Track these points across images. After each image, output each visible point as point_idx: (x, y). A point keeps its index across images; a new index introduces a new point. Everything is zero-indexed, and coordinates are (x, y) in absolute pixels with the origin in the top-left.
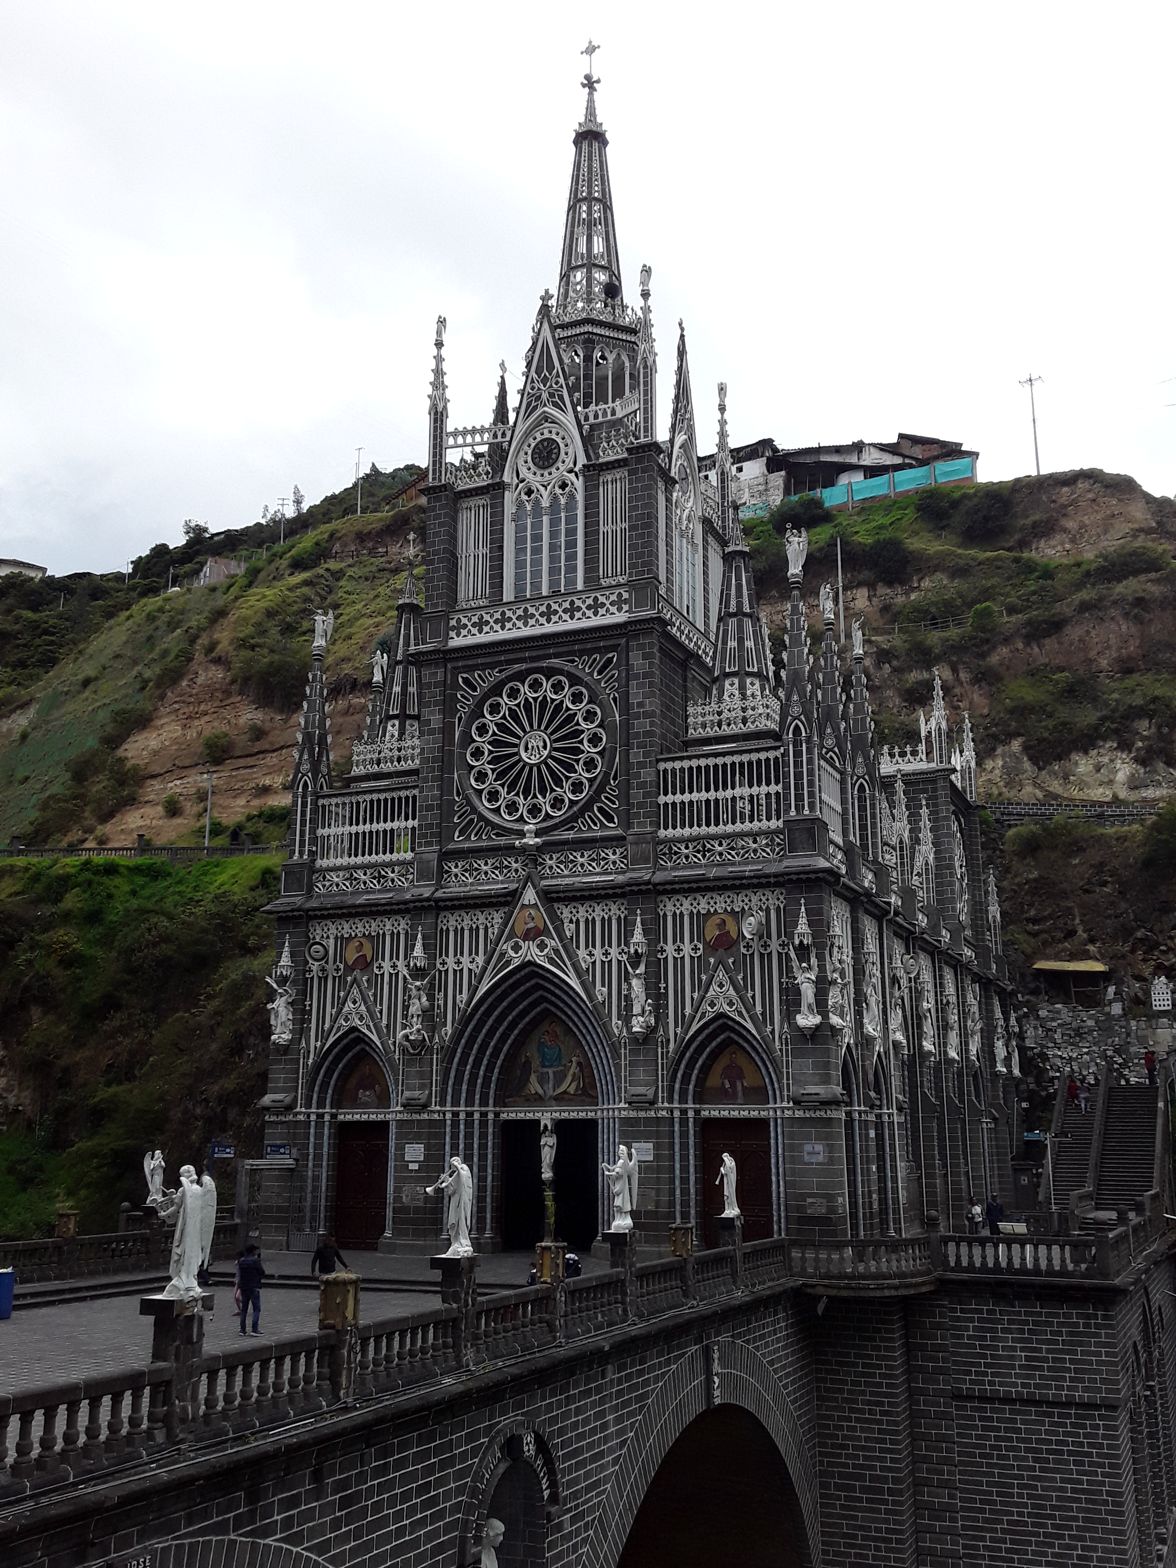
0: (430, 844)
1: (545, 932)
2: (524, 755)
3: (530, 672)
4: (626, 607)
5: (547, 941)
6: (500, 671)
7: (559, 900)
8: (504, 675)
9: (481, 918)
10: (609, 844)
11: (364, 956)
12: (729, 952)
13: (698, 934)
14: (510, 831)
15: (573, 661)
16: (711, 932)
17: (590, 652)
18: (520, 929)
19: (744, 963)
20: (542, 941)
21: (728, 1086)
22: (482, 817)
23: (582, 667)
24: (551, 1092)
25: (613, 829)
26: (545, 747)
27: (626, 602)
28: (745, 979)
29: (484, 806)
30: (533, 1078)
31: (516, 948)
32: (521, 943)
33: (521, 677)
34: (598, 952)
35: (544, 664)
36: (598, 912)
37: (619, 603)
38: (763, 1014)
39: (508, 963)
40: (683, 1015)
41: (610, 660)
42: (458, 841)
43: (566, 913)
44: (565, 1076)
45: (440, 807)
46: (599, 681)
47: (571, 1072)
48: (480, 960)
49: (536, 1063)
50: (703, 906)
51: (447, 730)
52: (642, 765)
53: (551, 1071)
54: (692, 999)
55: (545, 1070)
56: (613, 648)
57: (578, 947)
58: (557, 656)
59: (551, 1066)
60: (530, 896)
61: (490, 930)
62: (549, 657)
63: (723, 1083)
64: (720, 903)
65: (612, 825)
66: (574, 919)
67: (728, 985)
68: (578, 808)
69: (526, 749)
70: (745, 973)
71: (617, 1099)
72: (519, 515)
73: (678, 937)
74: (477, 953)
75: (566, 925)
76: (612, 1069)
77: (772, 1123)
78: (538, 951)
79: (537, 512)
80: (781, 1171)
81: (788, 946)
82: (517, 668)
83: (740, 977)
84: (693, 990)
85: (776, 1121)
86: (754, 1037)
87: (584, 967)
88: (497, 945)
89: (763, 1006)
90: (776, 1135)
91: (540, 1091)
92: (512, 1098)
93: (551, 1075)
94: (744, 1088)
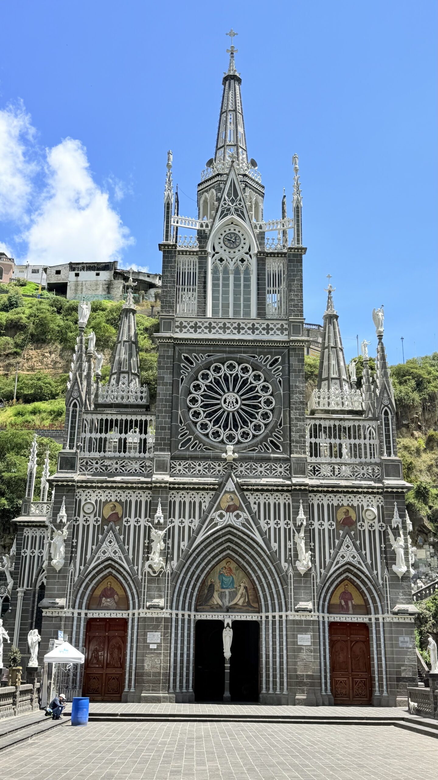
0: (164, 450)
1: (240, 508)
2: (224, 406)
3: (228, 359)
4: (286, 333)
6: (209, 356)
7: (247, 490)
8: (212, 358)
9: (197, 497)
10: (278, 461)
11: (117, 514)
12: (351, 528)
13: (332, 515)
14: (215, 448)
15: (254, 357)
16: (341, 516)
17: (265, 354)
18: (224, 505)
19: (359, 535)
20: (238, 514)
21: (343, 603)
22: (196, 438)
23: (260, 359)
24: (227, 604)
25: (280, 453)
26: (237, 402)
27: (286, 329)
28: (360, 544)
29: (198, 431)
30: (216, 595)
31: (221, 516)
32: (224, 513)
33: (222, 361)
34: (272, 523)
35: (238, 356)
36: (272, 499)
37: (282, 329)
38: (372, 564)
39: (216, 525)
40: (325, 562)
41: (277, 360)
42: (181, 450)
43: (251, 498)
44: (236, 594)
45: (171, 429)
46: (271, 370)
47: (240, 592)
48: (197, 522)
49: (217, 586)
50: (335, 501)
51: (175, 385)
52: (298, 420)
53: (227, 591)
54: (330, 553)
55: (223, 590)
56: (279, 353)
57: (259, 518)
58: (245, 352)
59: (227, 588)
60: (230, 486)
61: (203, 505)
62: (241, 352)
63: (341, 603)
64: (345, 501)
65: (278, 451)
66: (257, 502)
67: (351, 547)
68: (258, 439)
69: (225, 402)
70: (360, 540)
71: (284, 609)
72: (215, 271)
73: (321, 517)
74: (194, 517)
75: (252, 505)
76: (281, 591)
77: (374, 626)
78: (235, 519)
79: (226, 271)
80: (383, 652)
81: (387, 526)
82: (219, 355)
83: (358, 542)
84: (330, 548)
85: (377, 625)
86: (367, 576)
87: (264, 530)
88: (209, 513)
89: (371, 559)
90: (378, 632)
91: (220, 603)
92: (204, 607)
93: (227, 593)
94: (353, 606)
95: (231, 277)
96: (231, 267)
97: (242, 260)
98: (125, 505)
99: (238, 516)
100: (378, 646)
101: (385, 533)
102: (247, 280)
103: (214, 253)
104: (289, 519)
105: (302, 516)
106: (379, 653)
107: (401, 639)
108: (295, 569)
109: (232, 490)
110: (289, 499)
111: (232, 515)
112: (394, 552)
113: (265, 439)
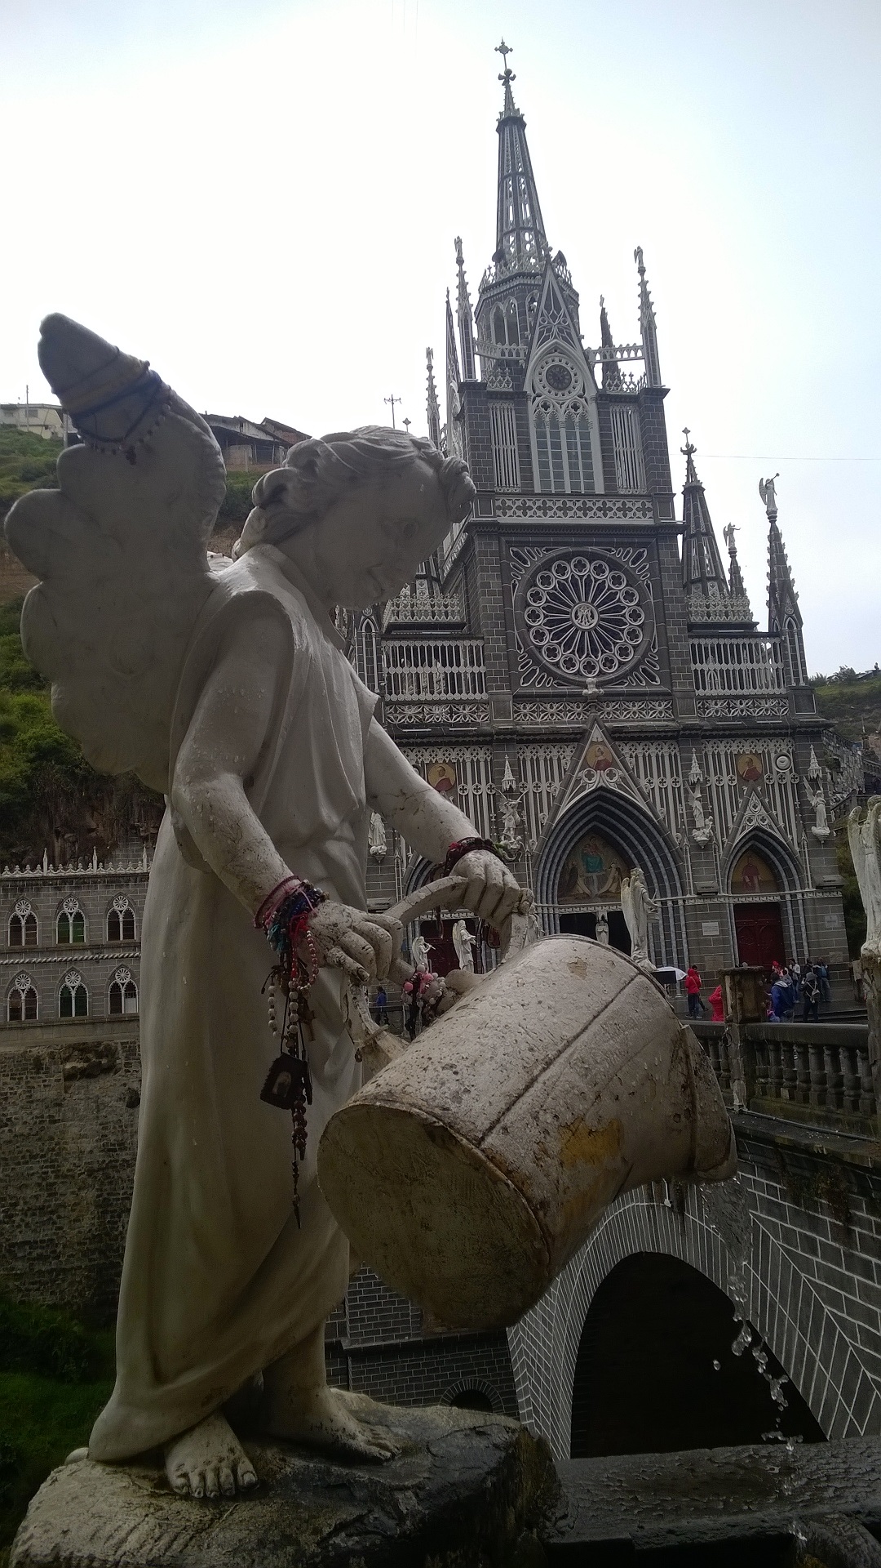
0: (501, 687)
1: (613, 764)
2: (576, 622)
3: (575, 554)
4: (649, 514)
5: (615, 771)
6: (547, 550)
7: (619, 739)
8: (552, 554)
9: (554, 753)
10: (657, 698)
11: (447, 780)
12: (757, 782)
13: (733, 768)
14: (570, 682)
15: (610, 551)
16: (744, 769)
17: (625, 545)
18: (592, 761)
19: (767, 790)
20: (611, 771)
21: (748, 880)
22: (544, 669)
23: (617, 554)
24: (596, 892)
25: (657, 685)
26: (592, 617)
27: (649, 510)
28: (770, 802)
29: (546, 659)
30: (580, 881)
31: (590, 776)
32: (593, 772)
33: (567, 557)
34: (656, 781)
35: (589, 549)
36: (653, 750)
37: (644, 510)
38: (785, 827)
39: (583, 788)
40: (727, 828)
41: (640, 555)
42: (524, 687)
43: (626, 750)
44: (607, 879)
45: (507, 657)
46: (634, 569)
47: (611, 875)
48: (557, 784)
49: (581, 869)
50: (735, 749)
51: (505, 593)
52: (678, 639)
53: (594, 875)
54: (733, 817)
55: (590, 875)
56: (644, 545)
57: (639, 777)
58: (597, 544)
59: (594, 872)
60: (597, 734)
61: (563, 761)
62: (591, 544)
63: (744, 880)
64: (747, 747)
65: (654, 683)
66: (634, 755)
67: (760, 806)
68: (627, 668)
69: (576, 617)
70: (769, 798)
71: (680, 892)
72: (540, 423)
73: (718, 771)
74: (553, 780)
75: (628, 759)
76: (675, 870)
77: (789, 904)
78: (608, 778)
79: (554, 424)
80: (804, 936)
81: (801, 778)
82: (563, 549)
83: (767, 800)
84: (732, 811)
85: (794, 903)
86: (780, 843)
87: (646, 791)
88: (573, 772)
89: (784, 822)
90: (795, 912)
91: (587, 891)
92: (566, 898)
93: (595, 878)
94: (759, 881)
95: (563, 432)
96: (562, 418)
97: (575, 407)
98: (459, 766)
99: (611, 775)
100: (797, 929)
101: (800, 786)
102: (585, 436)
103: (534, 395)
104: (677, 775)
105: (695, 769)
106: (798, 937)
107: (827, 918)
108: (692, 839)
109: (600, 740)
110: (675, 748)
111: (604, 774)
112: (813, 811)
113: (635, 668)
